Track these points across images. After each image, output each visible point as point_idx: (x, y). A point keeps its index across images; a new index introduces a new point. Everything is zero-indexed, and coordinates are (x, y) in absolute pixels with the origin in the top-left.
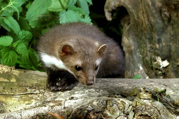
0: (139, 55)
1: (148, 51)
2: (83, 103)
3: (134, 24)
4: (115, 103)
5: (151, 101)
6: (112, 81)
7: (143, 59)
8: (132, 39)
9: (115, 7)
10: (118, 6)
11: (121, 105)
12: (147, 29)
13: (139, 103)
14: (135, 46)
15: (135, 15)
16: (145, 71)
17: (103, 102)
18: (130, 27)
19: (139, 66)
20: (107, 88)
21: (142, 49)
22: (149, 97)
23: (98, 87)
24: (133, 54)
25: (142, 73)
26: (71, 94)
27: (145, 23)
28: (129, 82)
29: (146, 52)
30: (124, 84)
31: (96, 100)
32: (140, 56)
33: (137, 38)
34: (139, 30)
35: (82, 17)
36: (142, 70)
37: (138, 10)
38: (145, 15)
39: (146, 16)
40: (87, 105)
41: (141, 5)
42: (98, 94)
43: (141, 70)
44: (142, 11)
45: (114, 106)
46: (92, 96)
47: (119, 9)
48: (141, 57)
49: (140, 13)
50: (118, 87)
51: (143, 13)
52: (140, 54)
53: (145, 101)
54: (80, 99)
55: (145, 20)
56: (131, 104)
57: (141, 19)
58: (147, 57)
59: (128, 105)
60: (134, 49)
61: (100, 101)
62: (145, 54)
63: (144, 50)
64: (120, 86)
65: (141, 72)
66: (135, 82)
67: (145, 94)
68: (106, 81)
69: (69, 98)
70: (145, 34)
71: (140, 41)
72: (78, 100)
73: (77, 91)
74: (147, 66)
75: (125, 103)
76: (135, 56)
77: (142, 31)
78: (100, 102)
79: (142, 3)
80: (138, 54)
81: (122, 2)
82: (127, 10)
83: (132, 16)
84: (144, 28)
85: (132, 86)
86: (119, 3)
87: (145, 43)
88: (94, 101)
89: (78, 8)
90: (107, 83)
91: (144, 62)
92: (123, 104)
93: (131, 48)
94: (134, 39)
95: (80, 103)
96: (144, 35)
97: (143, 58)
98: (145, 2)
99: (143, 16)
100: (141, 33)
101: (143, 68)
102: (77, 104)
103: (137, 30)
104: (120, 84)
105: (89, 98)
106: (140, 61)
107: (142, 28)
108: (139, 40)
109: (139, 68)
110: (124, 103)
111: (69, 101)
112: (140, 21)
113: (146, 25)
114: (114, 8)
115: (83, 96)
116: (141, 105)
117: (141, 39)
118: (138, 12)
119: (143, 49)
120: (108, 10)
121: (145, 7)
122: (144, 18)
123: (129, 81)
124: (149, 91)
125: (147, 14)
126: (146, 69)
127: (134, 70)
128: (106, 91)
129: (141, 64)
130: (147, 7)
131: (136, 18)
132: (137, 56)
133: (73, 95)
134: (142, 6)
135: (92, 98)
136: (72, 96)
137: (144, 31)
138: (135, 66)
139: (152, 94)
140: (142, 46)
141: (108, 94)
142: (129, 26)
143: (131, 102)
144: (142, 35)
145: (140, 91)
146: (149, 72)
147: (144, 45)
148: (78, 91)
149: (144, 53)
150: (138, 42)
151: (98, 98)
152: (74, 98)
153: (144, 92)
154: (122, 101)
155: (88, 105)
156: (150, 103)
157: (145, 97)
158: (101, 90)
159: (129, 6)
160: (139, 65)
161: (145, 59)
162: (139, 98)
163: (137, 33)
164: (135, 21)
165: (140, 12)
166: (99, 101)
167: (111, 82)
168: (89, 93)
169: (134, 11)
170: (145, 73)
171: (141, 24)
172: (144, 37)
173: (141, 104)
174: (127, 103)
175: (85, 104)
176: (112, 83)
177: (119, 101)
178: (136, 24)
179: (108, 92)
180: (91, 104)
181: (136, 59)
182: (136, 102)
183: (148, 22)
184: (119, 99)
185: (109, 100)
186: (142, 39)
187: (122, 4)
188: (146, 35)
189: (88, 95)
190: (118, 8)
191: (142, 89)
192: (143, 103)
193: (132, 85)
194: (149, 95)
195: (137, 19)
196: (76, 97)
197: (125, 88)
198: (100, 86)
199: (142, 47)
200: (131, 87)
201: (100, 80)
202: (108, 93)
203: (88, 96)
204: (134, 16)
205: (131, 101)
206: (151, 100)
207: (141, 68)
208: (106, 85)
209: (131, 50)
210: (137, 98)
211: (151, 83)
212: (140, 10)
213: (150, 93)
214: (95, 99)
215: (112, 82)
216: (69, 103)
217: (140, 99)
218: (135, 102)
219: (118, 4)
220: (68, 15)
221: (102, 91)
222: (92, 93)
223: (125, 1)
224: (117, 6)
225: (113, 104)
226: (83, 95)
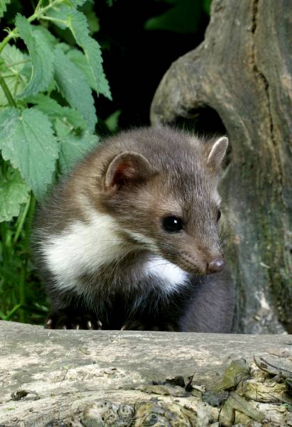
0: (258, 262)
1: (286, 248)
2: (55, 412)
3: (244, 164)
4: (162, 412)
5: (283, 408)
6: (157, 340)
7: (271, 277)
8: (235, 210)
9: (183, 108)
10: (192, 106)
11: (181, 421)
12: (284, 181)
13: (242, 412)
14: (245, 233)
15: (247, 135)
16: (276, 312)
17: (121, 410)
18: (230, 172)
19: (257, 297)
20: (141, 365)
21: (267, 245)
22: (277, 395)
23: (110, 359)
24: (240, 258)
25: (266, 321)
26: (21, 383)
27: (279, 160)
28: (215, 344)
29: (282, 253)
30: (198, 350)
31: (97, 403)
32: (262, 264)
33: (252, 207)
34: (257, 184)
35: (74, 133)
36: (269, 312)
37: (254, 118)
38: (278, 135)
39: (281, 139)
40: (69, 420)
41: (265, 104)
42: (110, 381)
43: (265, 309)
44: (267, 120)
45: (156, 422)
46: (87, 390)
47: (197, 115)
48: (264, 268)
49: (264, 125)
50: (178, 361)
51: (272, 126)
52: (260, 258)
53: (263, 407)
54: (49, 398)
55: (277, 151)
56: (216, 416)
57: (265, 146)
58: (282, 270)
59: (207, 421)
60: (243, 244)
61: (114, 407)
62: (276, 261)
63: (274, 246)
64: (183, 355)
65: (264, 317)
66: (233, 346)
67: (266, 384)
68: (139, 340)
69: (13, 396)
70: (277, 195)
71: (262, 219)
72: (40, 401)
73: (42, 371)
74: (285, 298)
75: (196, 415)
76: (244, 267)
77: (268, 185)
78: (111, 408)
79: (268, 95)
80: (254, 258)
81: (204, 93)
82: (222, 117)
83: (238, 136)
84: (276, 177)
85: (223, 357)
86: (197, 96)
87: (278, 225)
88: (91, 406)
89: (66, 109)
90: (139, 347)
91: (272, 286)
92: (189, 418)
93: (234, 239)
94: (243, 211)
95: (46, 412)
96: (273, 198)
97: (272, 272)
98: (278, 92)
99: (272, 137)
100: (264, 193)
101: (270, 305)
102: (35, 416)
103: (253, 183)
104: (184, 349)
105: (79, 394)
106: (261, 281)
107: (269, 175)
108: (260, 215)
109: (257, 306)
110: (192, 415)
111: (13, 404)
112: (261, 153)
113: (279, 166)
114: (180, 112)
115: (60, 388)
116: (248, 420)
117: (264, 210)
118: (254, 125)
119: (272, 241)
120: (162, 117)
121: (277, 109)
122: (274, 143)
123: (214, 341)
124: (278, 373)
125: (283, 131)
126: (280, 308)
127: (243, 310)
128: (136, 374)
129: (264, 292)
130: (282, 108)
131: (249, 142)
132: (252, 265)
133: (25, 384)
134: (269, 105)
135: (86, 394)
136: (24, 387)
137: (275, 186)
138: (244, 297)
139: (287, 384)
140: (269, 232)
141: (144, 384)
142: (227, 170)
143: (216, 410)
144: (268, 197)
145: (249, 374)
146: (287, 316)
147: (276, 231)
148: (44, 373)
149: (273, 255)
150: (255, 222)
151: (106, 396)
152: (28, 396)
153: (260, 379)
154: (186, 408)
155: (73, 420)
156: (279, 415)
157: (264, 395)
158: (119, 369)
159: (229, 107)
160: (259, 295)
161: (276, 275)
162: (244, 396)
163: (251, 193)
164: (248, 153)
165: (262, 126)
166: (108, 406)
167: (156, 344)
168: (80, 379)
169: (244, 122)
170: (276, 322)
171: (264, 163)
172: (273, 205)
173: (251, 418)
174: (201, 414)
175: (62, 415)
176: (156, 347)
177: (175, 406)
178: (249, 164)
179: (143, 374)
180: (82, 414)
181: (247, 274)
182: (234, 410)
183: (286, 156)
184: (177, 399)
185: (144, 403)
186: (269, 212)
187: (204, 99)
188: (279, 200)
189: (74, 385)
190: (192, 111)
191: (254, 367)
192: (255, 413)
193: (224, 353)
194: (278, 386)
195: (252, 148)
196: (34, 393)
197: (200, 364)
198: (118, 358)
199: (269, 238)
200: (220, 360)
201: (117, 335)
202: (142, 381)
203: (74, 390)
204: (243, 136)
205: (215, 406)
206: (283, 403)
207: (264, 304)
208: (136, 354)
209: (234, 246)
210: (237, 396)
211: (287, 349)
212: (263, 119)
213: (280, 382)
214: (97, 400)
215: (160, 343)
216: (9, 413)
217: (248, 399)
218: (230, 411)
219: (195, 99)
220: (25, 125)
221: (123, 372)
222: (89, 378)
223: (215, 90)
224: (189, 105)
225: (154, 417)
226: (58, 384)
